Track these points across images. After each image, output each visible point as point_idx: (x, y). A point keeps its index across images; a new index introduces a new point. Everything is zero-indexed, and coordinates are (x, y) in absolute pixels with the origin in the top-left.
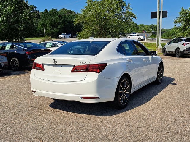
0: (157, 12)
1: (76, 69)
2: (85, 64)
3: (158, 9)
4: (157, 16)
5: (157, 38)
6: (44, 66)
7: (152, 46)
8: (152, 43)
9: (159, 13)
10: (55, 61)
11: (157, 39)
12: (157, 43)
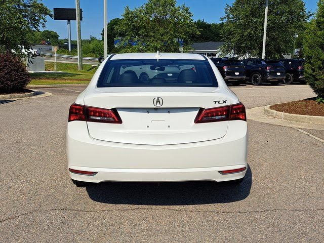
0: (75, 9)
1: (205, 116)
2: (224, 105)
3: (76, 3)
4: (77, 17)
5: (78, 56)
6: (120, 113)
7: (69, 68)
8: (68, 64)
9: (79, 12)
10: (158, 101)
11: (78, 58)
12: (79, 63)
